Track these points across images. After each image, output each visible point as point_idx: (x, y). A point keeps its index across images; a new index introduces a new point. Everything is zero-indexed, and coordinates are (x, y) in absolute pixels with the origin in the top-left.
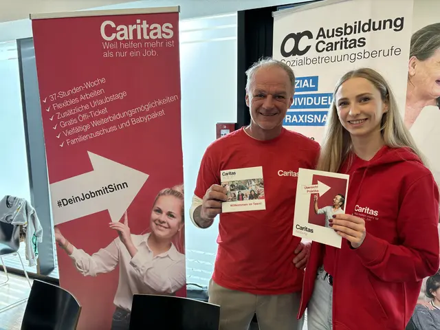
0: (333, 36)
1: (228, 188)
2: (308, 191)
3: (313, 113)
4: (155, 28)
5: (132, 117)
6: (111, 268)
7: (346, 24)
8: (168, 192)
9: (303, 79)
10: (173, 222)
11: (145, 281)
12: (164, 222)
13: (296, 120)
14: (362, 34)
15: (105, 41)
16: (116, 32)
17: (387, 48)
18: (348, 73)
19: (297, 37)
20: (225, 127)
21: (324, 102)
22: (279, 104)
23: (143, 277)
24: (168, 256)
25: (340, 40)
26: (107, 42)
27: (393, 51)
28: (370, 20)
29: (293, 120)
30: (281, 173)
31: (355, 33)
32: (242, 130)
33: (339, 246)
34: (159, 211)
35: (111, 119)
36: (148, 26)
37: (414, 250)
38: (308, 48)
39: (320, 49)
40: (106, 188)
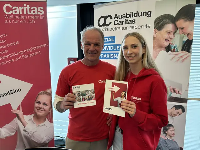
0: (121, 18)
1: (76, 95)
2: (110, 90)
3: (114, 53)
4: (34, 9)
5: (22, 55)
6: (13, 134)
7: (127, 13)
8: (43, 93)
9: (108, 37)
10: (46, 108)
11: (32, 139)
12: (42, 108)
13: (106, 57)
14: (134, 18)
15: (6, 14)
16: (13, 10)
17: (144, 25)
18: (128, 34)
19: (105, 18)
20: (72, 60)
21: (118, 48)
22: (97, 48)
23: (31, 136)
24: (44, 125)
25: (125, 20)
26: (7, 15)
27: (147, 26)
28: (137, 12)
29: (104, 57)
30: (100, 81)
31: (131, 17)
32: (80, 61)
33: (124, 116)
34: (39, 103)
35: (11, 55)
36: (30, 8)
37: (157, 116)
38: (110, 23)
39: (116, 24)
40: (9, 92)
